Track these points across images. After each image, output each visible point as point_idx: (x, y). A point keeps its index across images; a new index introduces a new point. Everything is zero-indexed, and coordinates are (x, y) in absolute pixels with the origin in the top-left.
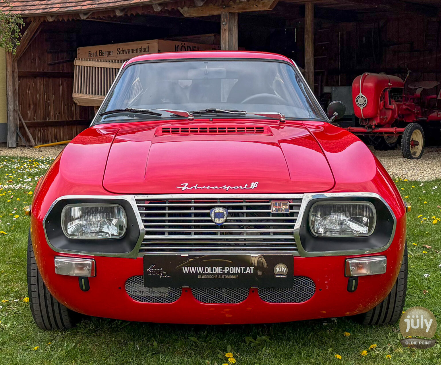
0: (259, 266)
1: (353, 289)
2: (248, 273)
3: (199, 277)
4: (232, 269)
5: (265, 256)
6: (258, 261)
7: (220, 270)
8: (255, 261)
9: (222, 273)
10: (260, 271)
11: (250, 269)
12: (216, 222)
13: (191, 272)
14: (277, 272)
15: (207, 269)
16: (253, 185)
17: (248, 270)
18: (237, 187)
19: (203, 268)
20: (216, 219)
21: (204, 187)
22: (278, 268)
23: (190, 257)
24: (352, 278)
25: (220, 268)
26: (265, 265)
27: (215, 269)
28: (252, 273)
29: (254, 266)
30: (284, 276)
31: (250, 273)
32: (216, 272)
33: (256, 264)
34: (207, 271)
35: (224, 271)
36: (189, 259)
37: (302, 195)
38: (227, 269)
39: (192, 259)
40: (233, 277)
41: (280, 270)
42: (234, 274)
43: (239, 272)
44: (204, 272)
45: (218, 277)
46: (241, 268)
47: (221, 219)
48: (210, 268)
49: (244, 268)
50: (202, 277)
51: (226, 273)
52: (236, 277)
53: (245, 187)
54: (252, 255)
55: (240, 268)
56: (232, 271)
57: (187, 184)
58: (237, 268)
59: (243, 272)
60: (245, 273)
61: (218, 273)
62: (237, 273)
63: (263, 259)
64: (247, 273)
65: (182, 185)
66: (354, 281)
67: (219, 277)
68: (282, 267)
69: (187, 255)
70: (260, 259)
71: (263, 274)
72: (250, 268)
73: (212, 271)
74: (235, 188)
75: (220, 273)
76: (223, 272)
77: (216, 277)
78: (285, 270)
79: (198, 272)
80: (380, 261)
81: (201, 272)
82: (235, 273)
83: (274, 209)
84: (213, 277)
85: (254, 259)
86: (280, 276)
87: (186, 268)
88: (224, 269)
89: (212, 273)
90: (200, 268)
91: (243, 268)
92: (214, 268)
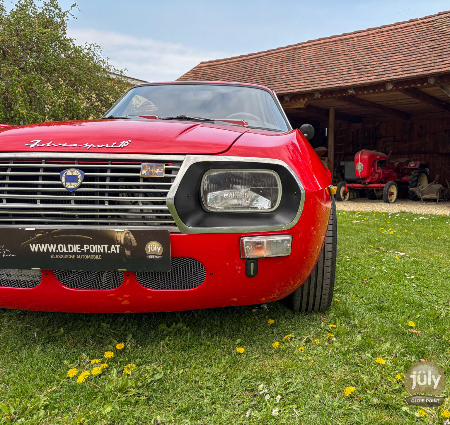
0: (127, 245)
1: (252, 273)
2: (113, 252)
3: (52, 256)
4: (92, 247)
5: (133, 232)
6: (125, 238)
7: (78, 248)
8: (121, 237)
9: (80, 252)
10: (128, 250)
11: (116, 248)
12: (67, 186)
13: (41, 250)
14: (149, 252)
15: (61, 247)
16: (123, 144)
17: (113, 249)
18: (102, 145)
19: (55, 245)
20: (66, 183)
21: (60, 144)
22: (150, 246)
23: (37, 231)
24: (249, 261)
25: (77, 245)
26: (134, 243)
27: (71, 247)
28: (118, 252)
29: (120, 244)
30: (159, 257)
31: (115, 252)
32: (72, 251)
33: (122, 242)
34: (61, 250)
35: (83, 249)
36: (37, 234)
37: (185, 156)
38: (86, 247)
39: (40, 235)
40: (94, 257)
41: (153, 249)
42: (95, 254)
43: (102, 251)
44: (57, 251)
45: (76, 257)
46: (104, 246)
47: (74, 184)
48: (65, 245)
49: (108, 246)
50: (55, 257)
51: (85, 251)
52: (99, 257)
53: (112, 146)
54: (116, 230)
55: (102, 246)
56: (92, 250)
57: (38, 141)
58: (99, 246)
59: (106, 252)
60: (109, 252)
61: (75, 251)
62: (99, 252)
63: (131, 235)
64: (111, 252)
65: (32, 141)
66: (252, 264)
67: (78, 257)
68: (156, 246)
69: (34, 229)
70: (127, 235)
71: (132, 253)
72: (116, 246)
73: (67, 249)
74: (98, 146)
75: (78, 251)
76: (82, 251)
77: (73, 257)
78: (159, 250)
79: (50, 251)
80: (283, 241)
81: (54, 251)
82: (97, 252)
83: (144, 172)
84: (69, 257)
85: (119, 234)
86: (153, 257)
87: (34, 245)
88: (82, 247)
89: (67, 251)
90: (52, 245)
91: (106, 246)
92: (69, 245)
